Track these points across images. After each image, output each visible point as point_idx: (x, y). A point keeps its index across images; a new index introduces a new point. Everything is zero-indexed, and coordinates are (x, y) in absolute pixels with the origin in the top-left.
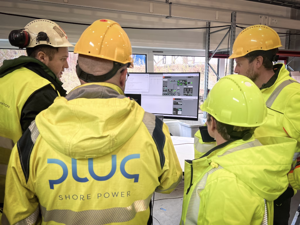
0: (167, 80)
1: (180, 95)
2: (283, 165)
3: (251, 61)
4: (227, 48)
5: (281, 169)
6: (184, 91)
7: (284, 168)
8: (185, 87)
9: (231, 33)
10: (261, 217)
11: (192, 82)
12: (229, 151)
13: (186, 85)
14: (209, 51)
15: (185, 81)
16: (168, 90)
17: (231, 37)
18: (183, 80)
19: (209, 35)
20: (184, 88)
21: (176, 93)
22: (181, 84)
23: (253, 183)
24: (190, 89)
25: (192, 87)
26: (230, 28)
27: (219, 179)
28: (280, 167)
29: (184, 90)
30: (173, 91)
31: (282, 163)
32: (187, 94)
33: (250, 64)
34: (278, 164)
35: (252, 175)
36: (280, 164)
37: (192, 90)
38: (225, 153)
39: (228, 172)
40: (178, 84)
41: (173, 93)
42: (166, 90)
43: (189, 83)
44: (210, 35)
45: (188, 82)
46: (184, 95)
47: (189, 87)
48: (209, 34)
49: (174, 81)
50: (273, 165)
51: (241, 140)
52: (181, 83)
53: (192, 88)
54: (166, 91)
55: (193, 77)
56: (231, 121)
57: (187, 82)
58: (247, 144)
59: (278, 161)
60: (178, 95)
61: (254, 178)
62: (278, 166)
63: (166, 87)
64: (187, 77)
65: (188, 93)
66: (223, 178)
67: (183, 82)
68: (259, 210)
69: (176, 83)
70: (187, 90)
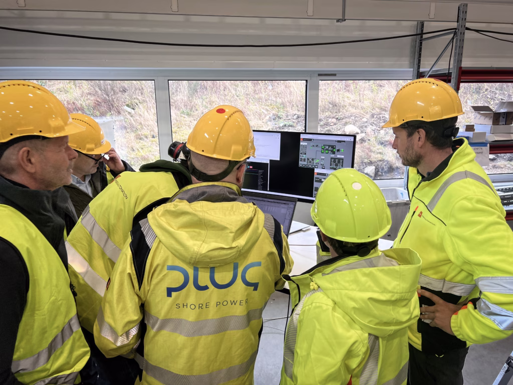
0: (306, 144)
1: (324, 168)
2: (397, 293)
3: (410, 135)
4: (447, 69)
5: (393, 299)
6: (331, 163)
7: (398, 297)
8: (333, 156)
9: (456, 43)
10: (360, 355)
11: (342, 150)
12: (337, 269)
13: (334, 153)
14: (418, 71)
15: (333, 147)
16: (308, 159)
17: (456, 49)
18: (329, 146)
19: (421, 44)
20: (331, 158)
21: (319, 166)
22: (327, 152)
23: (353, 313)
24: (339, 159)
25: (343, 157)
26: (455, 33)
27: (314, 304)
28: (393, 296)
29: (331, 161)
30: (314, 161)
31: (395, 291)
32: (335, 167)
33: (409, 139)
34: (390, 292)
35: (352, 304)
36: (393, 292)
37: (343, 162)
38: (332, 272)
39: (326, 298)
40: (323, 152)
41: (315, 164)
42: (305, 159)
43: (338, 150)
44: (423, 42)
45: (337, 148)
46: (331, 168)
47: (338, 156)
48: (421, 40)
49: (317, 146)
50: (383, 292)
51: (356, 256)
52: (327, 149)
53: (343, 159)
54: (305, 161)
55: (344, 141)
56: (337, 235)
57: (335, 148)
58: (363, 261)
59: (390, 288)
60: (322, 168)
61: (354, 308)
62: (390, 295)
63: (305, 154)
64: (336, 141)
65: (336, 165)
66: (318, 304)
67: (330, 149)
68: (357, 347)
69: (320, 149)
70: (335, 162)
